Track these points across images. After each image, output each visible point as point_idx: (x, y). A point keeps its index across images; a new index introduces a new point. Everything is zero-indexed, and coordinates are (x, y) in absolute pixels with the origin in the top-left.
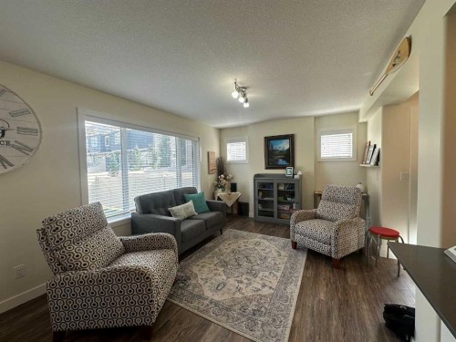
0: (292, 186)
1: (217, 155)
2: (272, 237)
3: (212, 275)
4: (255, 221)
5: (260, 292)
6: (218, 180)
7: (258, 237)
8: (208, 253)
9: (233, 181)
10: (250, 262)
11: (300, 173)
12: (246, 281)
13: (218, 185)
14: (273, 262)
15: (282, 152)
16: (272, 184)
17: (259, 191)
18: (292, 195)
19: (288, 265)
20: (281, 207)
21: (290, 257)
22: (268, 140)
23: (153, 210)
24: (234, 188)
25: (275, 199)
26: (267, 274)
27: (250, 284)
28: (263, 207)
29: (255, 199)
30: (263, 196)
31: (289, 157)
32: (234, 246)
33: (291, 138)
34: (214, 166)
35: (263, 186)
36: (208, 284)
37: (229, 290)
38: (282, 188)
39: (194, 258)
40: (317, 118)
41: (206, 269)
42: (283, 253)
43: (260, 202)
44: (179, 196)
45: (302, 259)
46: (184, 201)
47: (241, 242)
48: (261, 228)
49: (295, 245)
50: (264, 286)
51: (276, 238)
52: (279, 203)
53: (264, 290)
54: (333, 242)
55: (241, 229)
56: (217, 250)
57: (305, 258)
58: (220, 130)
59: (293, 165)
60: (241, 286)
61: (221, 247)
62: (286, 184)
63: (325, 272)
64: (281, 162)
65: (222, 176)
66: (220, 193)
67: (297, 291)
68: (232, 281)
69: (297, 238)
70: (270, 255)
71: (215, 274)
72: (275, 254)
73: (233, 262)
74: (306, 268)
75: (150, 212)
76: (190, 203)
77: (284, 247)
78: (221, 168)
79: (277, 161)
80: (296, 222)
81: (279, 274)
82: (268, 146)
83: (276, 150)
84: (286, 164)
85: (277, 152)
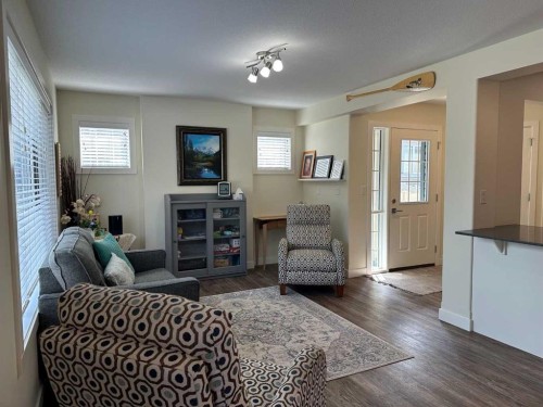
5: (333, 339)
11: (239, 191)
14: (291, 313)
15: (207, 156)
17: (179, 225)
20: (219, 247)
22: (183, 132)
25: (210, 234)
26: (307, 324)
29: (174, 242)
30: (184, 234)
31: (218, 163)
33: (221, 133)
38: (218, 216)
40: (255, 108)
42: (282, 302)
49: (284, 290)
50: (324, 333)
52: (217, 241)
59: (225, 179)
62: (223, 210)
64: (207, 173)
68: (293, 345)
76: (115, 256)
79: (200, 170)
81: (316, 319)
82: (184, 143)
83: (198, 153)
84: (215, 176)
85: (200, 157)
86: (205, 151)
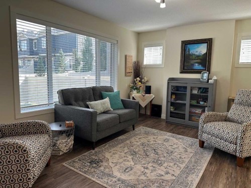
0: (206, 90)
1: (134, 59)
2: (181, 136)
3: (121, 160)
4: (167, 122)
5: (162, 177)
6: (134, 82)
7: (167, 135)
8: (120, 143)
9: (148, 84)
10: (157, 154)
11: (215, 78)
12: (151, 168)
13: (134, 87)
14: (179, 156)
15: (198, 56)
16: (185, 88)
17: (172, 94)
18: (205, 99)
19: (193, 160)
20: (193, 110)
21: (196, 153)
22: (185, 44)
23: (73, 102)
24: (148, 90)
25: (187, 101)
26: (172, 164)
27: (155, 170)
28: (175, 110)
29: (167, 102)
30: (176, 99)
31: (206, 62)
32: (144, 140)
33: (209, 42)
34: (131, 69)
35: (177, 90)
36: (118, 167)
37: (135, 173)
38: (195, 92)
39: (107, 146)
40: (238, 21)
41: (117, 156)
42: (189, 150)
43: (172, 104)
44: (97, 93)
45: (208, 156)
46: (102, 97)
47: (151, 138)
48: (171, 128)
49: (202, 144)
50: (167, 173)
51: (185, 137)
52: (192, 106)
53: (167, 176)
54: (239, 141)
55: (152, 128)
56: (128, 142)
57: (210, 156)
58: (139, 34)
59: (209, 71)
60: (146, 170)
61: (133, 140)
62: (200, 88)
63: (228, 168)
64: (197, 67)
65: (138, 79)
66: (135, 94)
67: (198, 180)
68: (139, 167)
69: (205, 137)
70: (176, 150)
71: (125, 160)
72: (182, 150)
73: (142, 152)
74: (210, 163)
75: (71, 104)
76: (107, 100)
77: (191, 145)
78: (138, 71)
79: (193, 65)
80: (205, 122)
81: (183, 166)
82: (185, 50)
83: (192, 55)
84: (202, 68)
85: (194, 57)
86: (197, 54)
